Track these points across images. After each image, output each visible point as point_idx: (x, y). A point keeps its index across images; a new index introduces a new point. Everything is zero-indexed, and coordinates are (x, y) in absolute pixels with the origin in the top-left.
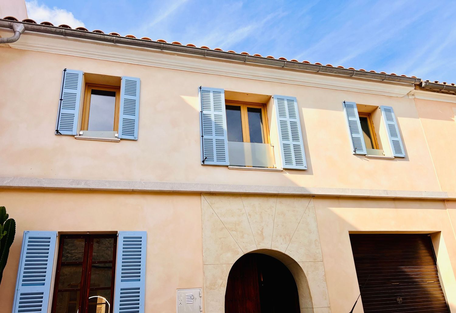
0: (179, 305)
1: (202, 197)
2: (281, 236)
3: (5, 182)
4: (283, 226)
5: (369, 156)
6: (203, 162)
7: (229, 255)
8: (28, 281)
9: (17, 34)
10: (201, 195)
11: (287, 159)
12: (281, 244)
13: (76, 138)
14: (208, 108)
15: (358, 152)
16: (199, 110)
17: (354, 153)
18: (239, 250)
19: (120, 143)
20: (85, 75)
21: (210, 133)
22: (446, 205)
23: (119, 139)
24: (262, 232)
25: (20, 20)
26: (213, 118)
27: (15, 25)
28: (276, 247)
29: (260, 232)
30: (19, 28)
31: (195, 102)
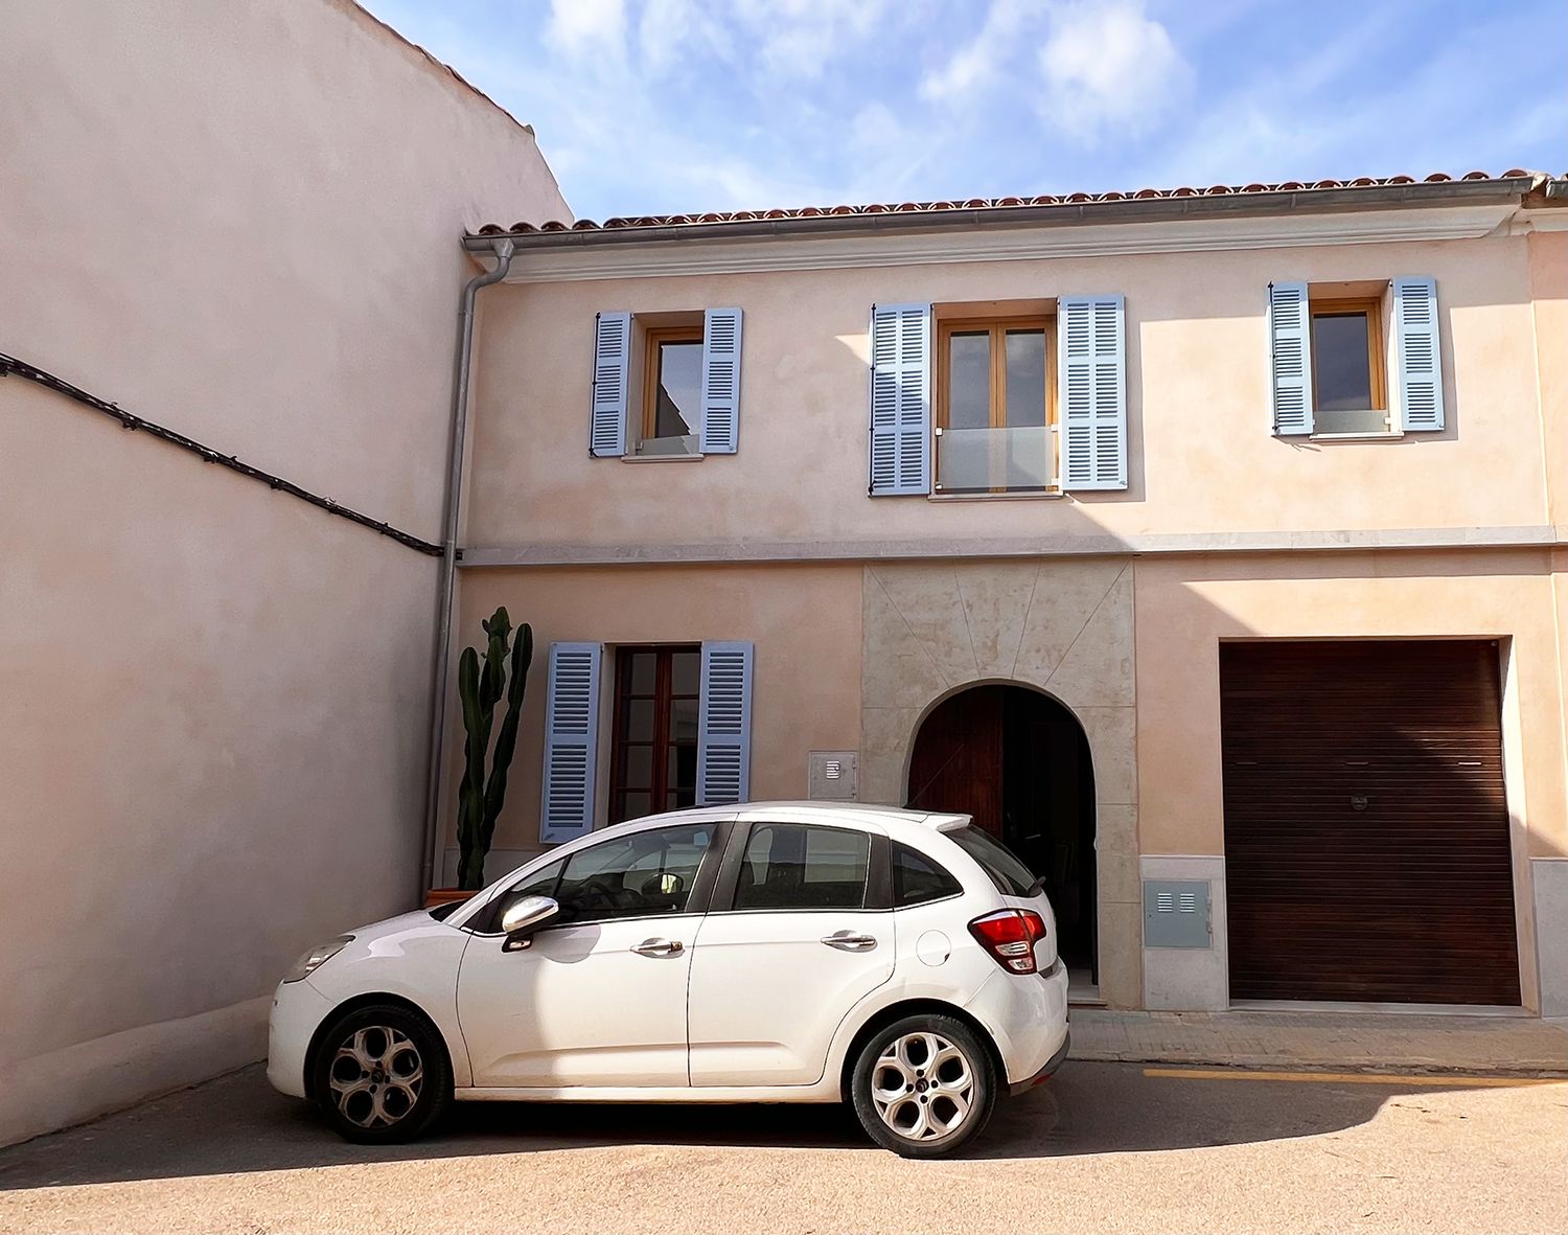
0: (813, 782)
1: (867, 571)
2: (1038, 651)
3: (516, 558)
4: (1046, 628)
5: (1320, 436)
6: (871, 490)
7: (917, 689)
8: (563, 726)
9: (504, 261)
10: (863, 566)
11: (1078, 469)
12: (1037, 668)
13: (623, 461)
14: (890, 358)
15: (1283, 431)
16: (869, 361)
17: (1273, 432)
18: (939, 680)
19: (704, 462)
20: (638, 318)
21: (891, 420)
22: (1553, 561)
23: (702, 456)
24: (995, 643)
25: (507, 227)
26: (899, 380)
27: (497, 243)
28: (1024, 675)
29: (990, 644)
30: (505, 248)
31: (862, 345)
